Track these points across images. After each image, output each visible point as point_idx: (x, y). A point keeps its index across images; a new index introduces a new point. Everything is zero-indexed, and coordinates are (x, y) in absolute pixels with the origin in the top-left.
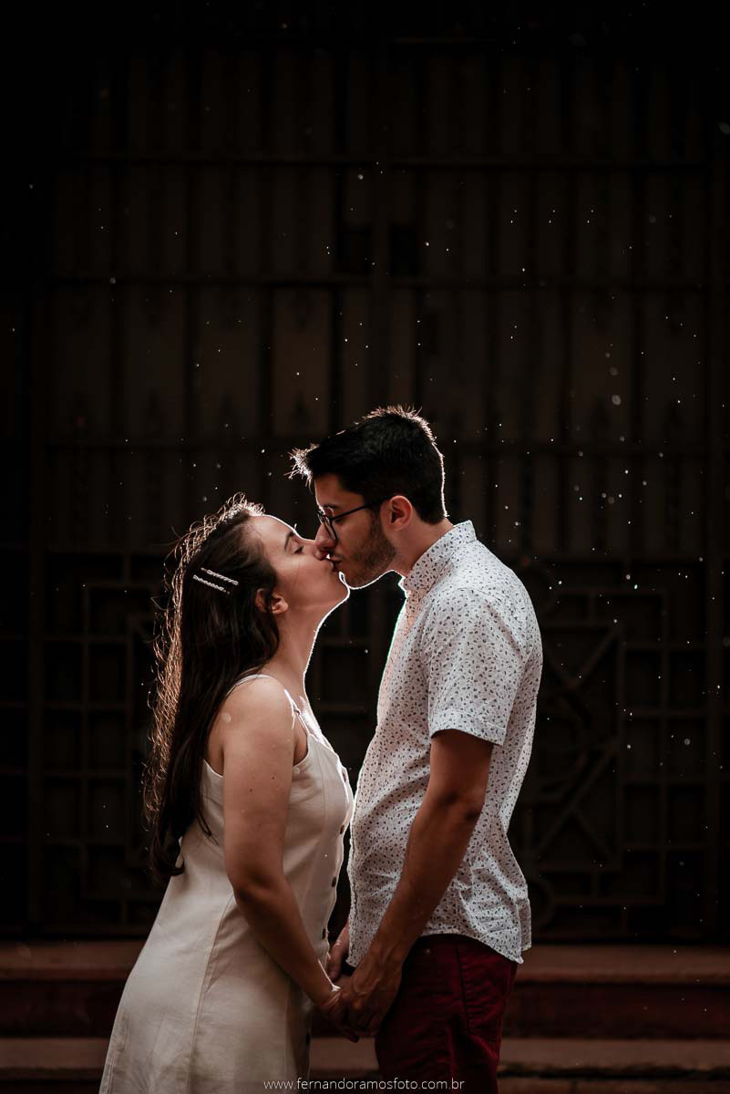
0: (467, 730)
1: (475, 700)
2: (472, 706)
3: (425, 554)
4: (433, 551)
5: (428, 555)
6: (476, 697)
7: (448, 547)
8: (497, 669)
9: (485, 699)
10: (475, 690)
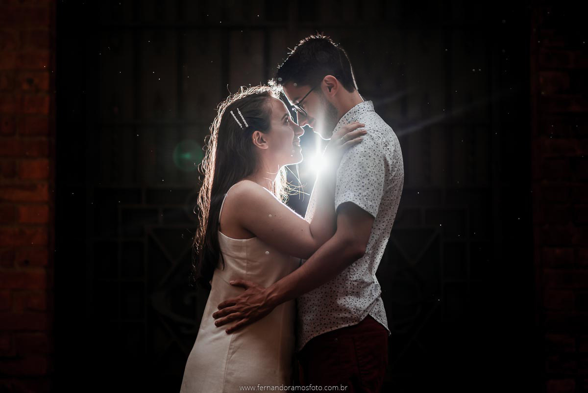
0: (357, 203)
1: (362, 188)
2: (360, 191)
3: (344, 116)
4: (348, 115)
5: (345, 117)
6: (363, 186)
7: (357, 113)
8: (376, 173)
9: (368, 189)
10: (363, 183)
